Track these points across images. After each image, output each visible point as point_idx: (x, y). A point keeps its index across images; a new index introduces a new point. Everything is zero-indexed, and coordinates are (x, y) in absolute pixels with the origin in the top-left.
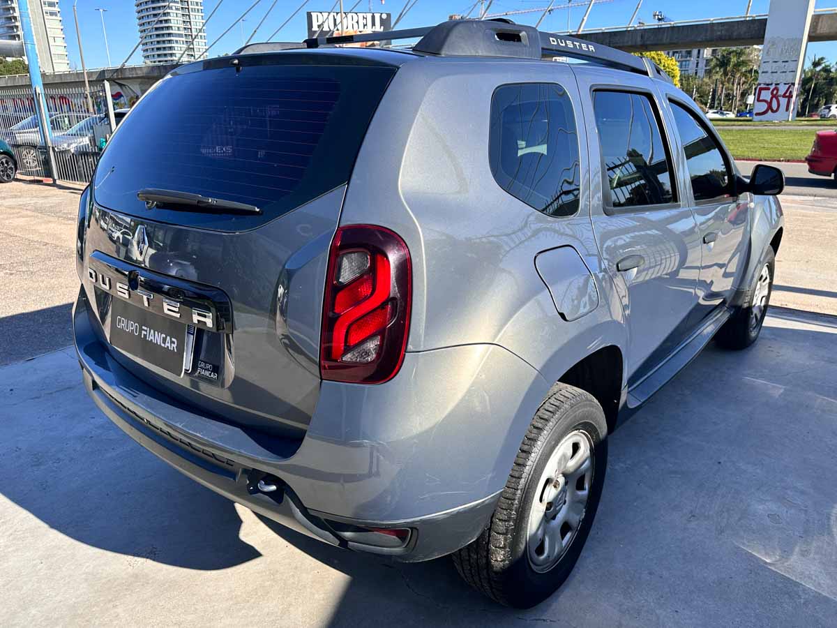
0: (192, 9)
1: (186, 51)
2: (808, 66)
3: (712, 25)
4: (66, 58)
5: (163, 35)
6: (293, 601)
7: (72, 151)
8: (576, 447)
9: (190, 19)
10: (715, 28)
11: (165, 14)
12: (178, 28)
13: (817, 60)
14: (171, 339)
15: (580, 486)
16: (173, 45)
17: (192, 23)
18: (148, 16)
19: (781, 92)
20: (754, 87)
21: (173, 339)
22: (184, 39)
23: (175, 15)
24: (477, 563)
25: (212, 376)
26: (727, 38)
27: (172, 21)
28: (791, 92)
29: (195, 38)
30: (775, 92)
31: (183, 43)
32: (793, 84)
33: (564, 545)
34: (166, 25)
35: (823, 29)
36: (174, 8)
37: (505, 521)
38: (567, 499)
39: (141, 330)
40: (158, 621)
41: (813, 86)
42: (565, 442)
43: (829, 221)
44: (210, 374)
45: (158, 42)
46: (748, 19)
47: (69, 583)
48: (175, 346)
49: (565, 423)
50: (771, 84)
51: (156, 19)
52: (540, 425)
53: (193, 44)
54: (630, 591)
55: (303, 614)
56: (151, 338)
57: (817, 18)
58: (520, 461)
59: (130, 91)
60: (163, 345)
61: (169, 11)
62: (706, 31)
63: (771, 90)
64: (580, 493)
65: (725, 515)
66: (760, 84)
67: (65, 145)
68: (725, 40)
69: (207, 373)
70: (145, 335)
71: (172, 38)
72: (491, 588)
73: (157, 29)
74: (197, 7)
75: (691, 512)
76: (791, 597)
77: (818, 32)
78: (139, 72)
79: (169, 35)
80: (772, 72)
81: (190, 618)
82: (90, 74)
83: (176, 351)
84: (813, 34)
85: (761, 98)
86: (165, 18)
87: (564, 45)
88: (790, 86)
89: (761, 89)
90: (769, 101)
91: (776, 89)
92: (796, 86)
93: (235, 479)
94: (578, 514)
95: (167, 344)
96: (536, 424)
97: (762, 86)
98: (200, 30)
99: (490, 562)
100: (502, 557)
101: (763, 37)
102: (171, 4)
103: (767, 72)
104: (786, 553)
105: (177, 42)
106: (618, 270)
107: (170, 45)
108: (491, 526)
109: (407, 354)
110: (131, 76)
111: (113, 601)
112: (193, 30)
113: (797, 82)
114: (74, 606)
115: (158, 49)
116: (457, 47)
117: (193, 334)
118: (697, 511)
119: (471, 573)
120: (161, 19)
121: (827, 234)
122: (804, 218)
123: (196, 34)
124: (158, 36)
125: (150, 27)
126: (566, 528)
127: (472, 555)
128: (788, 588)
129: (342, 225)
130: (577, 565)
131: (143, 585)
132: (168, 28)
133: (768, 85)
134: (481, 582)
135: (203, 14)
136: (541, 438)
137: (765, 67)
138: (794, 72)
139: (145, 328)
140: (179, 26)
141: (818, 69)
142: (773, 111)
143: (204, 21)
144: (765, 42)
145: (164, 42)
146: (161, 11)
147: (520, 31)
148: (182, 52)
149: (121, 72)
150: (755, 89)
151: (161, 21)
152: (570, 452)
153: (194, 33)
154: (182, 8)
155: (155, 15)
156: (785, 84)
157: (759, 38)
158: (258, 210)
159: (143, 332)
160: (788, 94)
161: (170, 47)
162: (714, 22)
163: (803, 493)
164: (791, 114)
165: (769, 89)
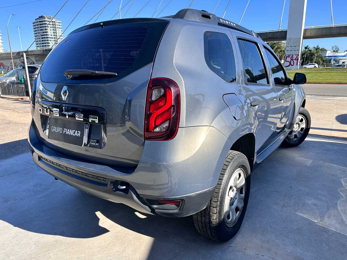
0: (57, 27)
1: (54, 44)
2: (303, 48)
3: (267, 33)
4: (2, 47)
5: (45, 38)
6: (127, 246)
7: (8, 83)
8: (240, 175)
9: (56, 31)
10: (268, 34)
11: (45, 29)
12: (51, 35)
13: (306, 46)
14: (77, 132)
15: (241, 193)
16: (49, 42)
17: (57, 33)
18: (38, 30)
19: (294, 58)
20: (283, 57)
21: (78, 132)
22: (54, 39)
23: (50, 30)
24: (205, 222)
25: (96, 144)
26: (273, 38)
27: (49, 32)
28: (298, 58)
29: (58, 39)
30: (292, 58)
31: (53, 41)
32: (299, 55)
33: (237, 216)
34: (46, 34)
35: (308, 34)
36: (49, 27)
37: (216, 202)
38: (237, 197)
39: (63, 130)
40: (69, 258)
41: (305, 56)
42: (236, 172)
43: (318, 103)
44: (95, 144)
45: (43, 41)
46: (280, 31)
47: (27, 245)
48: (79, 134)
49: (236, 164)
50: (290, 55)
51: (42, 31)
52: (227, 164)
53: (57, 41)
54: (264, 234)
55: (131, 251)
56: (68, 133)
57: (305, 30)
58: (221, 178)
59: (31, 61)
60: (74, 135)
61: (47, 28)
62: (265, 35)
63: (291, 57)
64: (242, 195)
65: (296, 205)
66: (286, 55)
67: (4, 81)
68: (272, 39)
69: (94, 144)
70: (65, 132)
71: (49, 39)
72: (211, 232)
73: (42, 35)
74: (59, 27)
75: (283, 205)
76: (326, 232)
77: (306, 35)
78: (34, 52)
79: (47, 38)
80: (290, 51)
81: (83, 255)
82: (13, 53)
83: (80, 136)
84: (305, 36)
85: (287, 61)
86: (46, 31)
87: (225, 22)
88: (297, 56)
89: (287, 57)
90: (290, 61)
91: (292, 57)
92: (300, 56)
93: (107, 186)
94: (241, 204)
95: (75, 134)
96: (225, 164)
97: (287, 56)
98: (61, 36)
99: (211, 220)
100: (215, 217)
101: (286, 37)
102: (48, 25)
103: (288, 51)
104: (322, 217)
105: (51, 40)
106: (252, 106)
107: (48, 42)
108: (210, 205)
109: (179, 128)
110: (31, 54)
111: (48, 251)
112: (58, 36)
113: (300, 54)
114: (30, 254)
115: (43, 43)
116: (189, 17)
117: (88, 128)
118: (286, 204)
119: (202, 227)
120: (44, 31)
121: (318, 108)
122: (309, 103)
123: (59, 37)
124: (42, 38)
125: (39, 35)
126: (237, 209)
127: (203, 218)
128: (325, 230)
129: (152, 78)
130: (241, 226)
131: (60, 244)
132: (47, 35)
133: (289, 55)
134: (207, 230)
135: (62, 30)
136: (228, 169)
137: (287, 49)
138: (299, 50)
139: (65, 129)
140: (51, 34)
141: (307, 50)
142: (292, 65)
143: (62, 32)
144: (287, 39)
145: (45, 40)
146: (44, 28)
147: (210, 15)
148: (53, 45)
149: (27, 53)
150: (284, 58)
151: (44, 32)
152: (238, 176)
153: (58, 37)
154: (53, 27)
155: (41, 30)
156: (296, 55)
157: (284, 38)
158: (117, 75)
159: (64, 131)
160: (297, 59)
161: (48, 43)
162: (267, 32)
163: (324, 196)
164: (298, 67)
165: (289, 57)
